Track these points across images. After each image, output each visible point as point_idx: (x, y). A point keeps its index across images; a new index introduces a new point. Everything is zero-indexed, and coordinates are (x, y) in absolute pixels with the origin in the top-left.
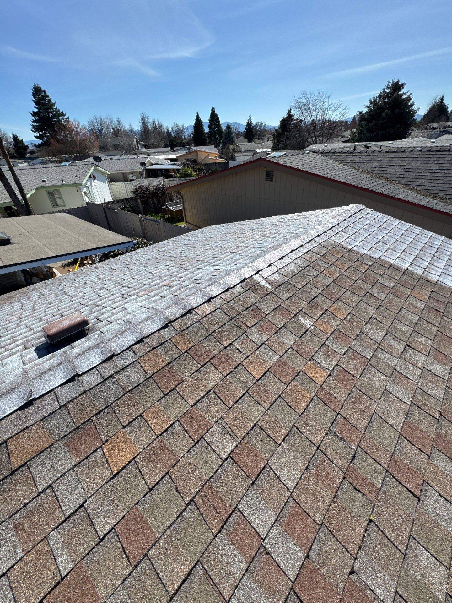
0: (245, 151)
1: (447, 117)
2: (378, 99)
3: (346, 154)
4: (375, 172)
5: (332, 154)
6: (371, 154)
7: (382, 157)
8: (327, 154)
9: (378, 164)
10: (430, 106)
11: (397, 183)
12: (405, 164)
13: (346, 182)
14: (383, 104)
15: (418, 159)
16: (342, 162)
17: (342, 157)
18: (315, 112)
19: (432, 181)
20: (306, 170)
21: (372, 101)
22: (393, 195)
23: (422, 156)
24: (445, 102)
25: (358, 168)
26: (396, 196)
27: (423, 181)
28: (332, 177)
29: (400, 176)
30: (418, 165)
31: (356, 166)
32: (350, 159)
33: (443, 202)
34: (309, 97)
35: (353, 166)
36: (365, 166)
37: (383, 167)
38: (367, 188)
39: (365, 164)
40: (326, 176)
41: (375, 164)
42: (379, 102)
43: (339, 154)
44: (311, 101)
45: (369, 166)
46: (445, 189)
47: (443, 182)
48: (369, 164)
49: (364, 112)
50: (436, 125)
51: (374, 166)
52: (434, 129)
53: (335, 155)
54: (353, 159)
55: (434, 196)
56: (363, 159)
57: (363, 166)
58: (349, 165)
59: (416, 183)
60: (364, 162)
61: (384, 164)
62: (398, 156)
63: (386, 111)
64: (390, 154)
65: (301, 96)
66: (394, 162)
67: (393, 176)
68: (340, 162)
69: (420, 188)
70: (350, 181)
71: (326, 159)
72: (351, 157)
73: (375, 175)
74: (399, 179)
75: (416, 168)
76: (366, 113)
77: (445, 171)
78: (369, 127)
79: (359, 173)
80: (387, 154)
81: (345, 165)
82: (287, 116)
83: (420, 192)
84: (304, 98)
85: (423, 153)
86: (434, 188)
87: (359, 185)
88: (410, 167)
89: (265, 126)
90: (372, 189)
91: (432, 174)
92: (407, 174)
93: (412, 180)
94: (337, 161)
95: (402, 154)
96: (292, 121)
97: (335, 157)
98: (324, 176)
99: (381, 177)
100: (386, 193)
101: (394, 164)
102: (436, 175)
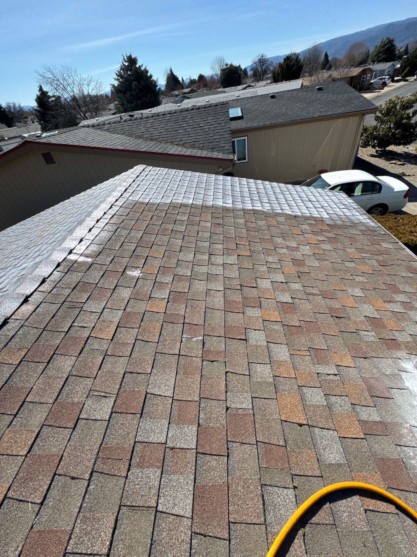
0: (10, 139)
1: (181, 85)
2: (122, 71)
3: (115, 125)
4: (145, 136)
5: (103, 126)
6: (135, 121)
7: (145, 122)
8: (98, 127)
9: (144, 129)
10: (166, 77)
11: (165, 142)
12: (164, 126)
13: (125, 149)
14: (129, 76)
15: (171, 120)
16: (115, 132)
17: (113, 127)
18: (69, 88)
19: (187, 136)
20: (84, 145)
21: (118, 74)
22: (166, 152)
23: (172, 117)
24: (175, 73)
25: (131, 135)
26: (169, 153)
27: (182, 136)
28: (111, 147)
29: (165, 136)
30: (173, 125)
31: (128, 133)
32: (120, 128)
33: (200, 150)
34: (54, 71)
35: (126, 134)
36: (136, 132)
37: (150, 130)
38: (144, 150)
39: (134, 130)
40: (105, 147)
41: (142, 129)
42: (124, 74)
43: (108, 125)
44: (59, 76)
45: (139, 132)
46: (197, 140)
47: (194, 135)
48: (138, 130)
49: (116, 85)
50: (177, 92)
51: (142, 131)
52: (177, 96)
53: (106, 126)
54: (123, 128)
55: (193, 147)
56: (131, 127)
57: (134, 133)
58: (122, 134)
59: (178, 140)
60: (133, 129)
61: (149, 128)
62: (156, 120)
63: (134, 82)
64: (150, 119)
65: (45, 71)
66: (155, 125)
67: (160, 137)
68: (113, 132)
69: (182, 142)
70: (128, 147)
71: (99, 132)
72: (120, 126)
73: (146, 139)
74: (165, 139)
75: (172, 127)
76: (118, 85)
77: (191, 127)
78: (127, 98)
79: (133, 139)
80: (148, 119)
81: (119, 134)
82: (41, 94)
83: (183, 145)
84: (48, 73)
85: (172, 115)
86: (191, 141)
87: (138, 150)
88: (168, 127)
89: (20, 107)
90: (149, 150)
91: (185, 130)
92: (169, 133)
93: (174, 137)
94: (110, 132)
95: (158, 117)
96: (49, 99)
97: (106, 128)
98: (103, 147)
99: (152, 140)
100: (160, 151)
101: (156, 127)
102: (188, 130)
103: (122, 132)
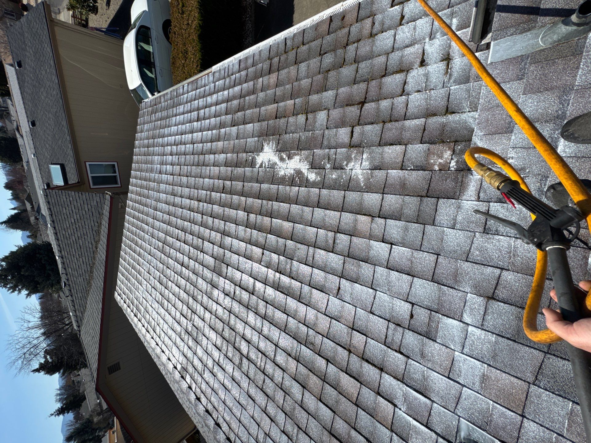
3: (76, 306)
4: (88, 278)
5: (78, 317)
6: (71, 286)
7: (72, 277)
8: (80, 322)
9: (79, 278)
11: (94, 259)
12: (75, 259)
13: (102, 301)
15: (68, 251)
16: (84, 306)
17: (79, 308)
19: (86, 237)
20: (98, 339)
22: (104, 263)
23: (65, 249)
25: (87, 292)
26: (105, 260)
27: (87, 242)
28: (100, 315)
29: (87, 258)
30: (73, 250)
31: (85, 294)
32: (80, 301)
33: (101, 226)
35: (86, 296)
36: (84, 286)
37: (81, 273)
38: (103, 284)
39: (82, 288)
40: (100, 320)
41: (80, 280)
43: (77, 312)
45: (83, 283)
46: (90, 228)
47: (84, 230)
48: (81, 284)
51: (82, 280)
53: (78, 314)
54: (80, 298)
55: (98, 233)
56: (78, 290)
57: (84, 288)
58: (86, 299)
59: (91, 246)
60: (80, 289)
61: (79, 273)
62: (69, 266)
64: (68, 272)
66: (75, 267)
67: (88, 263)
68: (85, 308)
69: (93, 243)
70: (100, 297)
71: (85, 321)
72: (77, 301)
73: (91, 277)
74: (90, 258)
75: (77, 250)
77: (75, 231)
79: (91, 290)
80: (68, 274)
81: (86, 303)
83: (97, 242)
85: (62, 249)
86: (91, 234)
87: (102, 290)
88: (77, 254)
90: (103, 279)
91: (80, 238)
92: (83, 254)
93: (88, 250)
94: (85, 311)
95: (65, 263)
97: (81, 314)
98: (100, 321)
99: (92, 272)
100: (103, 268)
101: (77, 266)
102: (79, 235)
103: (85, 300)
